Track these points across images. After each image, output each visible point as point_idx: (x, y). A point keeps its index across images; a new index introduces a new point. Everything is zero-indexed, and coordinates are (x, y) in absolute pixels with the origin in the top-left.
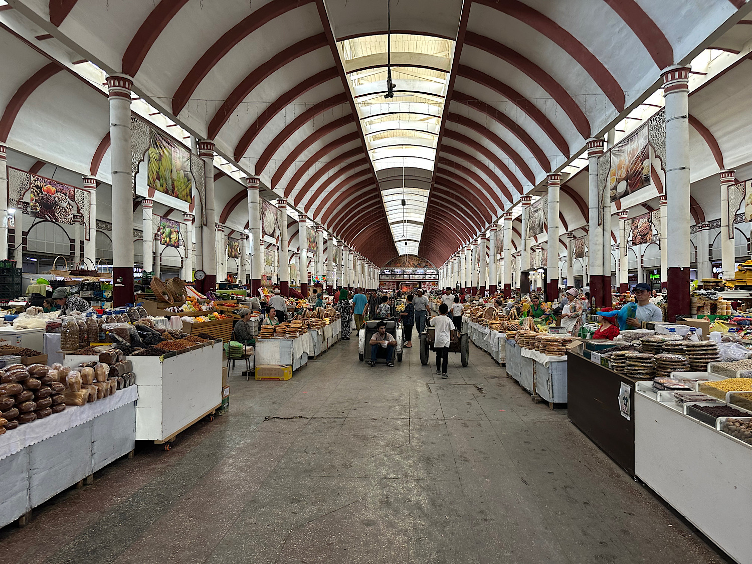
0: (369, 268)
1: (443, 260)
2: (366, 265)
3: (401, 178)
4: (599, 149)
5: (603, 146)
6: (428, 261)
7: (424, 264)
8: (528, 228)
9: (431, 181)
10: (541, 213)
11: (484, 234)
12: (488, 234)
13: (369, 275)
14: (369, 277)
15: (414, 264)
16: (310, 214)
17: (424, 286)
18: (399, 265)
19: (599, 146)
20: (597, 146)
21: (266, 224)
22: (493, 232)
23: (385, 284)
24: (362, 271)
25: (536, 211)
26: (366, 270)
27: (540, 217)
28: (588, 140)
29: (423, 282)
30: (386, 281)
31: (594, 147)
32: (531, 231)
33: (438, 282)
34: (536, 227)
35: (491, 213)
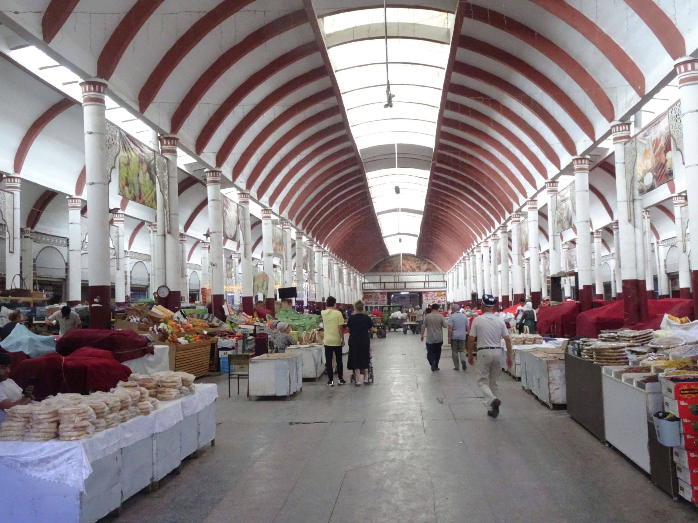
0: (349, 274)
1: (451, 261)
2: (345, 271)
3: (392, 156)
4: (624, 134)
5: (629, 130)
6: (430, 262)
7: (425, 267)
8: (556, 222)
9: (431, 160)
10: (569, 203)
11: (505, 226)
12: (510, 226)
13: (349, 284)
14: (349, 288)
15: (411, 267)
16: (275, 208)
17: (426, 298)
18: (390, 269)
19: (625, 130)
20: (623, 131)
21: (227, 225)
22: (516, 224)
23: (371, 296)
24: (340, 279)
25: (564, 201)
26: (345, 277)
27: (569, 209)
28: (613, 123)
29: (425, 292)
30: (372, 293)
31: (619, 131)
32: (560, 225)
33: (445, 291)
34: (564, 220)
35: (512, 200)
